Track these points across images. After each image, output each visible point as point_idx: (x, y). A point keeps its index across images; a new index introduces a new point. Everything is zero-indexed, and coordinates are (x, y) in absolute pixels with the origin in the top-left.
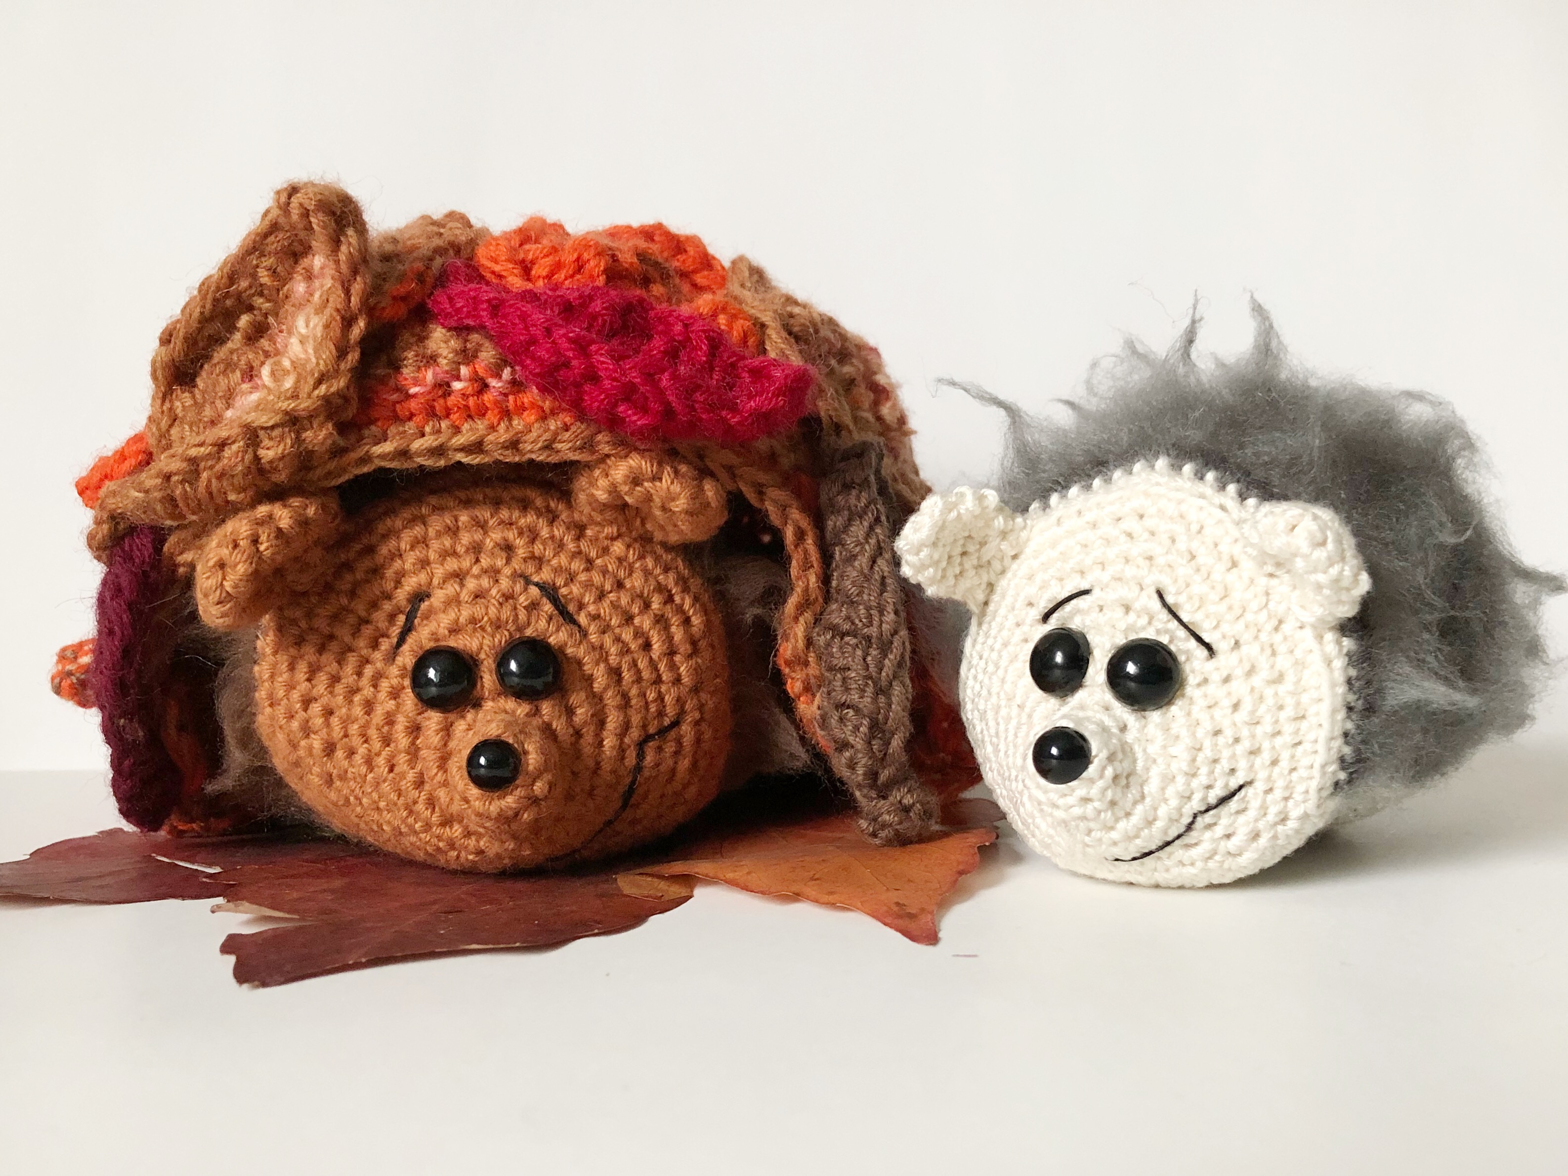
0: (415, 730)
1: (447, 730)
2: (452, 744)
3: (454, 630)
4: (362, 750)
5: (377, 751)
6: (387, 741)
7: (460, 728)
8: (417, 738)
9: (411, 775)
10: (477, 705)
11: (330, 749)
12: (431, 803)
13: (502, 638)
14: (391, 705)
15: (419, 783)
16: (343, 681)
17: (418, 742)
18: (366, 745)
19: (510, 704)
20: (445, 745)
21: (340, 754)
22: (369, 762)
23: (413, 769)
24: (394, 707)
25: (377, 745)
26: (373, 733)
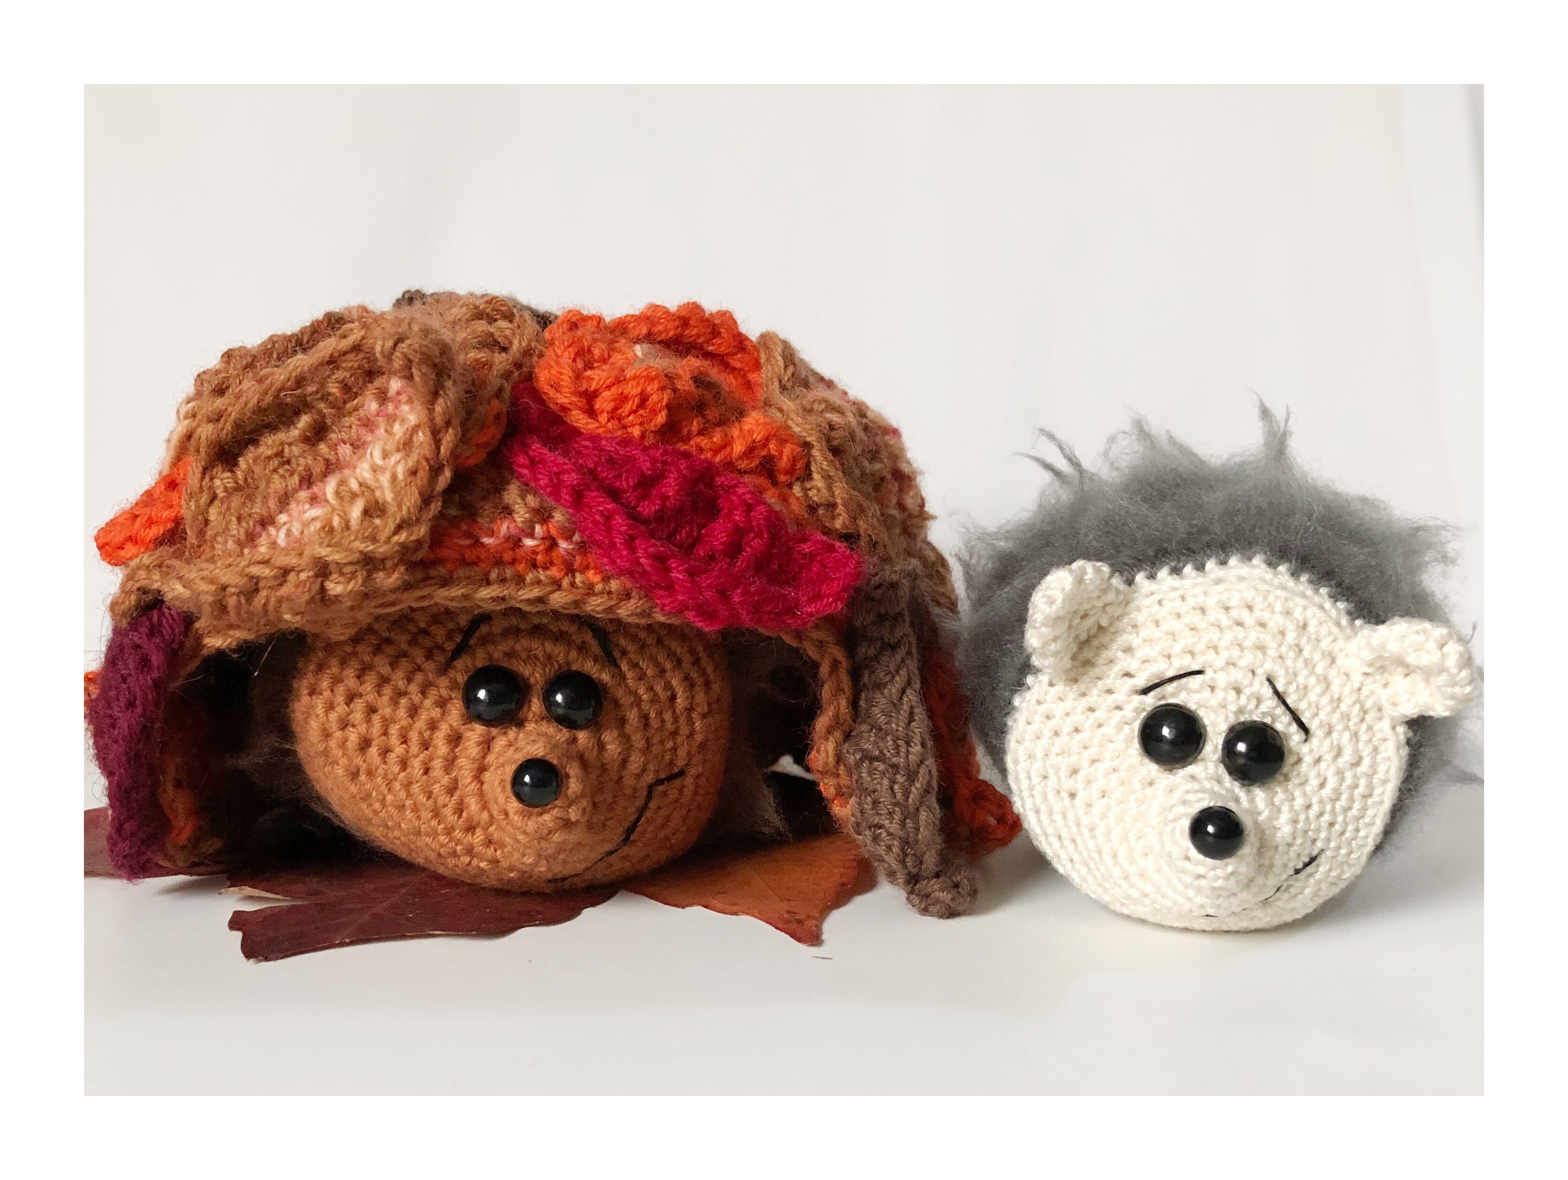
0: (455, 739)
1: (487, 744)
2: (490, 758)
3: (509, 655)
4: (400, 750)
5: (415, 753)
6: (425, 745)
7: (501, 743)
8: (456, 746)
9: (445, 780)
10: (520, 724)
11: (365, 744)
12: (459, 810)
13: (551, 671)
14: (436, 712)
15: (451, 790)
16: (392, 683)
17: (457, 750)
18: (404, 746)
19: (550, 729)
20: (484, 757)
21: (374, 751)
22: (404, 764)
23: (448, 774)
24: (439, 715)
25: (414, 748)
26: (414, 736)
